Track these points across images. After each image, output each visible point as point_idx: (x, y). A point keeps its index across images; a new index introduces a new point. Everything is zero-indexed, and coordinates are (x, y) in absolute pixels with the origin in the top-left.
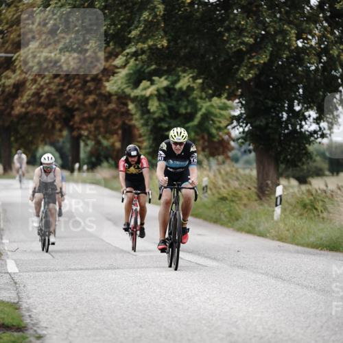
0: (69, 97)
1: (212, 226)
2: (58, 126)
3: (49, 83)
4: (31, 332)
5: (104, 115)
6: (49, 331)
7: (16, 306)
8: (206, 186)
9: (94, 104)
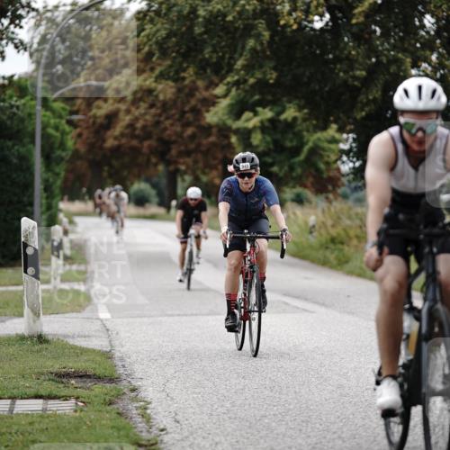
0: (165, 129)
1: (319, 268)
2: (154, 160)
3: (145, 114)
4: (125, 383)
5: (203, 148)
6: (144, 382)
7: (108, 356)
8: (314, 226)
9: (193, 137)
